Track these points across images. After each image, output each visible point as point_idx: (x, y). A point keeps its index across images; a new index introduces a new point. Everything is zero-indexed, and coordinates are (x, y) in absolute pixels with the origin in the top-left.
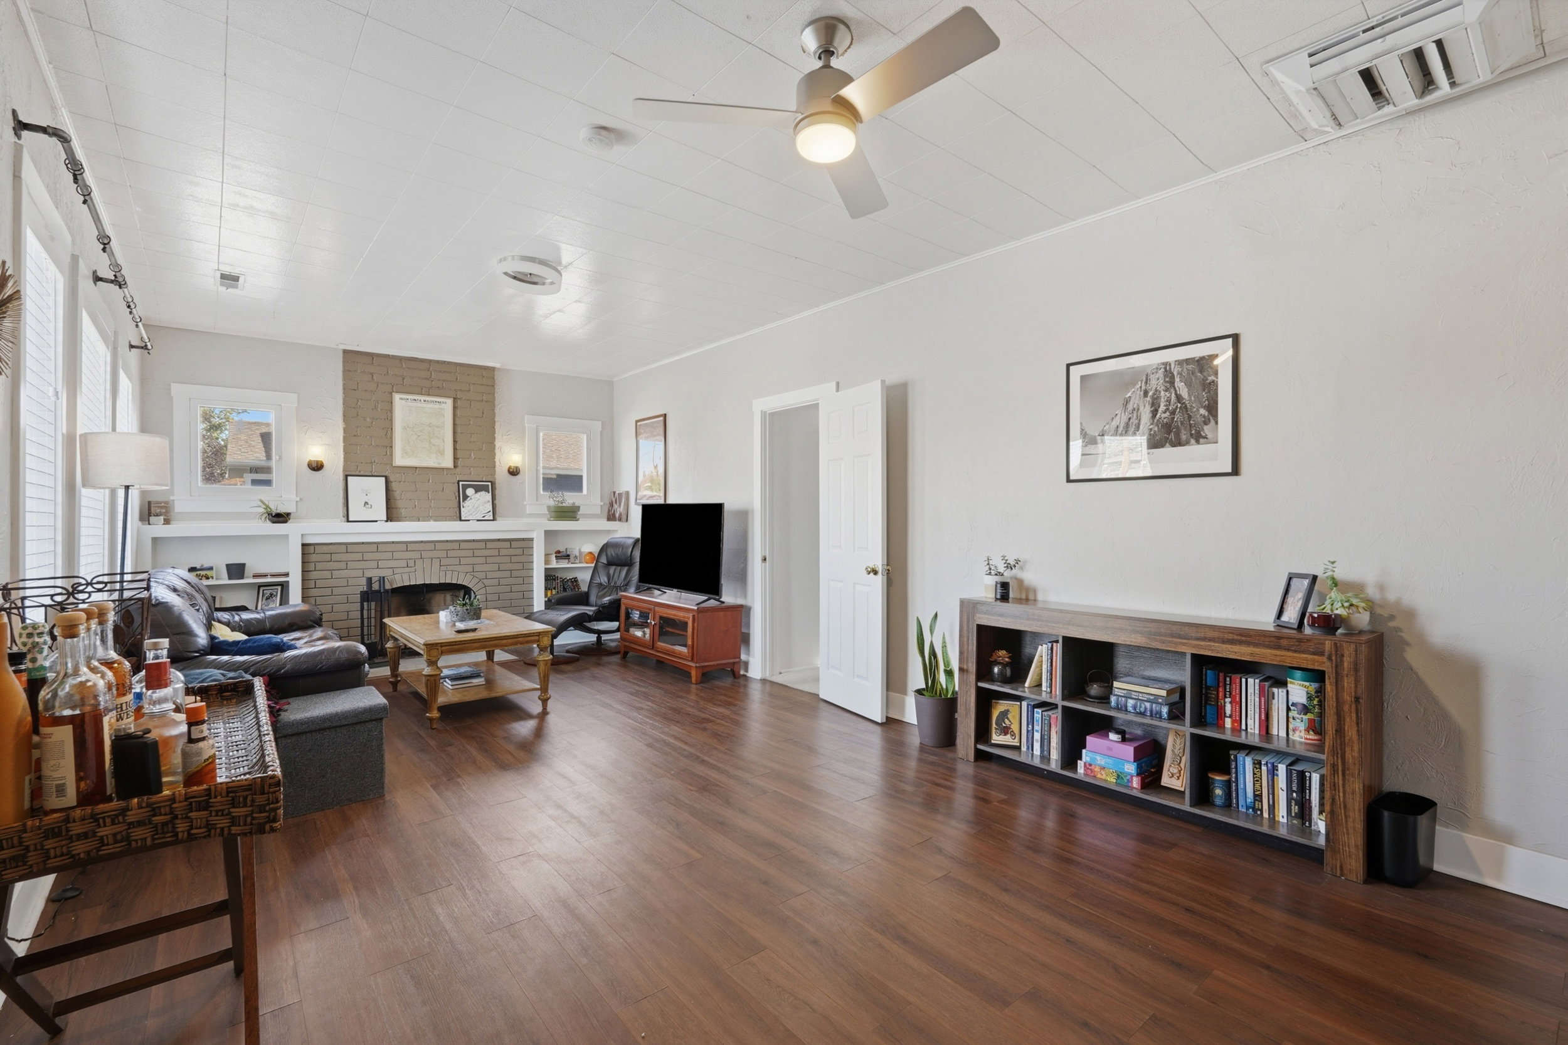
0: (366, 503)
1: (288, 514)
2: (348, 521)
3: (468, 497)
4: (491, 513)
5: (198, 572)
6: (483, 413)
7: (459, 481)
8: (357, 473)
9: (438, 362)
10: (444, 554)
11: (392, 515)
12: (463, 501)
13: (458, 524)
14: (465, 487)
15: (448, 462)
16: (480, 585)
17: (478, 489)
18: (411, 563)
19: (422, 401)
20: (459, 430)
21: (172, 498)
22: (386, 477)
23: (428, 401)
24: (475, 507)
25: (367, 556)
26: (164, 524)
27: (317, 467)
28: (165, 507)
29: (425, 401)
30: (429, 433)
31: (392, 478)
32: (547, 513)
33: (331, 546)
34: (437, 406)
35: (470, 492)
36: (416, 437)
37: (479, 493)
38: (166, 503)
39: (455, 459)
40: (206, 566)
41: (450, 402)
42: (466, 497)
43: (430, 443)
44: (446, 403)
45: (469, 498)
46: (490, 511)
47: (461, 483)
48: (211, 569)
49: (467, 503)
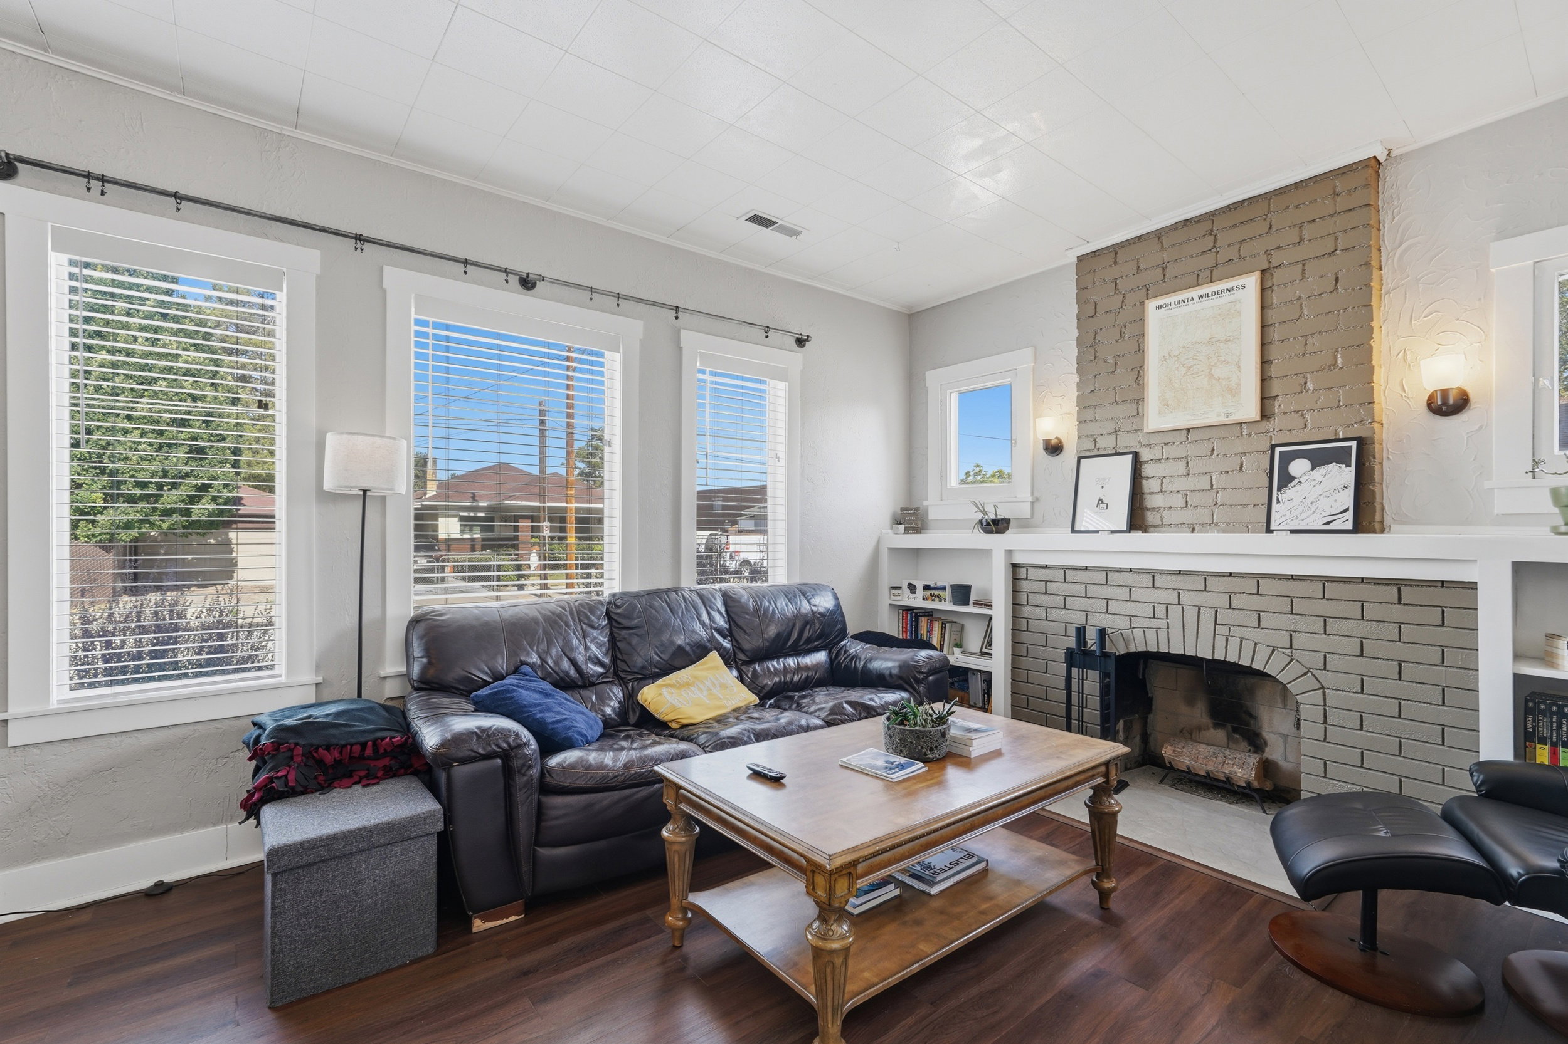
0: (1101, 501)
1: (1007, 521)
2: (1073, 531)
3: (1295, 478)
4: (1350, 515)
5: (932, 592)
6: (1337, 280)
7: (1273, 447)
8: (1095, 453)
9: (1229, 208)
10: (1223, 601)
11: (1137, 520)
12: (1279, 490)
13: (1258, 541)
14: (1287, 458)
15: (1250, 410)
16: (1308, 682)
17: (1318, 459)
18: (1161, 611)
19: (1196, 299)
20: (1275, 335)
21: (925, 503)
22: (1136, 455)
23: (1207, 295)
24: (1308, 501)
25: (1093, 591)
26: (905, 533)
27: (1054, 449)
28: (914, 514)
29: (1200, 297)
30: (1209, 357)
31: (1145, 455)
32: (1556, 510)
33: (1046, 571)
34: (1227, 298)
35: (1299, 467)
36: (1184, 371)
37: (1322, 470)
38: (917, 509)
39: (1266, 399)
40: (940, 584)
41: (1252, 282)
42: (1286, 479)
43: (1211, 376)
44: (1243, 286)
45: (1296, 481)
46: (1347, 510)
47: (1278, 450)
48: (944, 588)
49: (1290, 492)
